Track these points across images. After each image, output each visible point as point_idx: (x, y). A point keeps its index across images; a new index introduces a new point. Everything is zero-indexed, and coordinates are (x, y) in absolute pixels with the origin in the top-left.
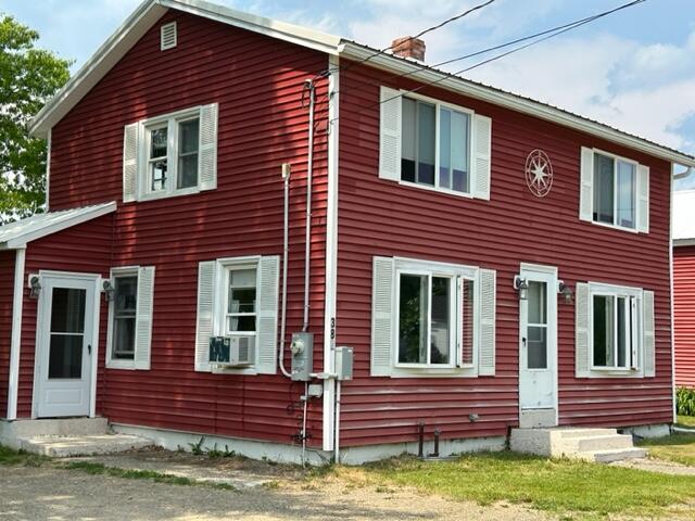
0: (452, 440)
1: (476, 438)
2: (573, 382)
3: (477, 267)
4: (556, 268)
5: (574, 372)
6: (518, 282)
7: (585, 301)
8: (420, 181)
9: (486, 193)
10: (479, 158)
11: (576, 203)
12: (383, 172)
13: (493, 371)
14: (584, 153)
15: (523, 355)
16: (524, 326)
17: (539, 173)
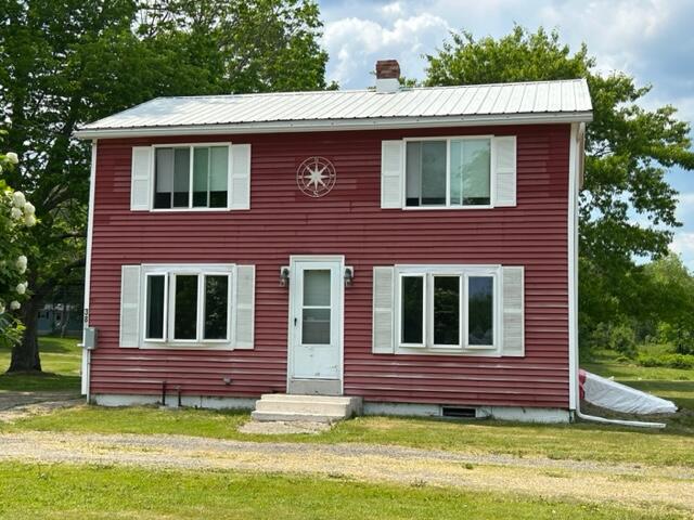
0: (210, 397)
1: (238, 398)
2: (372, 357)
3: (234, 265)
4: (343, 257)
5: (371, 348)
6: (286, 272)
7: (389, 283)
8: (176, 205)
9: (245, 205)
10: (236, 178)
11: (375, 195)
12: (134, 207)
13: (251, 346)
14: (387, 146)
15: (295, 333)
16: (296, 307)
17: (316, 177)
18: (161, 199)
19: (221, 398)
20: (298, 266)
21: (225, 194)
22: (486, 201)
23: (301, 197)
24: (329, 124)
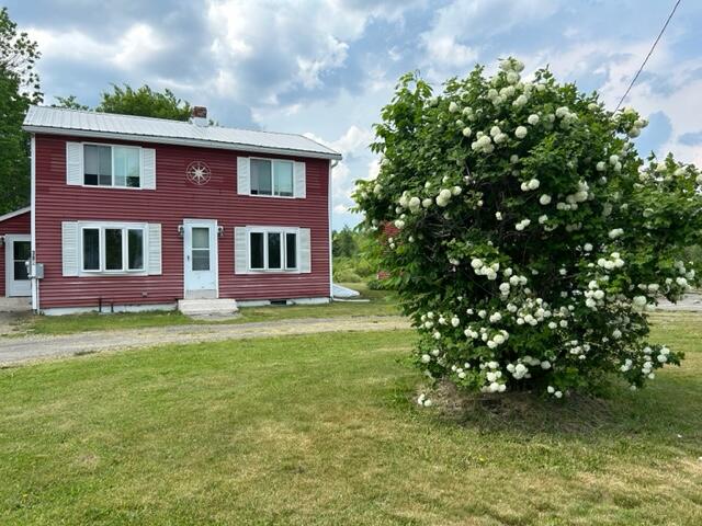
1: (151, 304)
2: (235, 276)
3: (147, 223)
4: (217, 221)
5: (234, 271)
6: (182, 228)
7: (243, 237)
8: (101, 184)
9: (153, 187)
10: (146, 169)
11: (234, 187)
12: (70, 182)
13: (160, 273)
14: (240, 160)
15: (188, 265)
16: (188, 250)
17: (199, 173)
18: (90, 179)
19: (139, 305)
20: (189, 225)
21: (138, 178)
22: (291, 194)
23: (189, 184)
24: (209, 143)
